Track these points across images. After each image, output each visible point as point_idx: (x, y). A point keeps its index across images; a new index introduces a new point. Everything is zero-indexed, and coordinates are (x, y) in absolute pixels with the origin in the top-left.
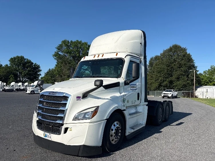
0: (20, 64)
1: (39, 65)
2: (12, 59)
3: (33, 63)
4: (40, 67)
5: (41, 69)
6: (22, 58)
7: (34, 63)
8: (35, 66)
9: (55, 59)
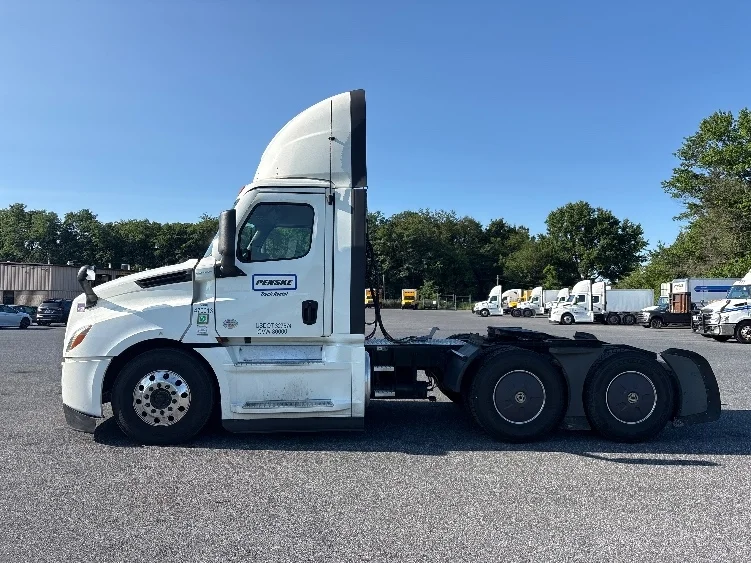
0: (578, 228)
1: (638, 227)
2: (553, 216)
3: (616, 222)
4: (641, 233)
5: (644, 237)
6: (583, 209)
7: (621, 219)
8: (624, 229)
9: (675, 196)
